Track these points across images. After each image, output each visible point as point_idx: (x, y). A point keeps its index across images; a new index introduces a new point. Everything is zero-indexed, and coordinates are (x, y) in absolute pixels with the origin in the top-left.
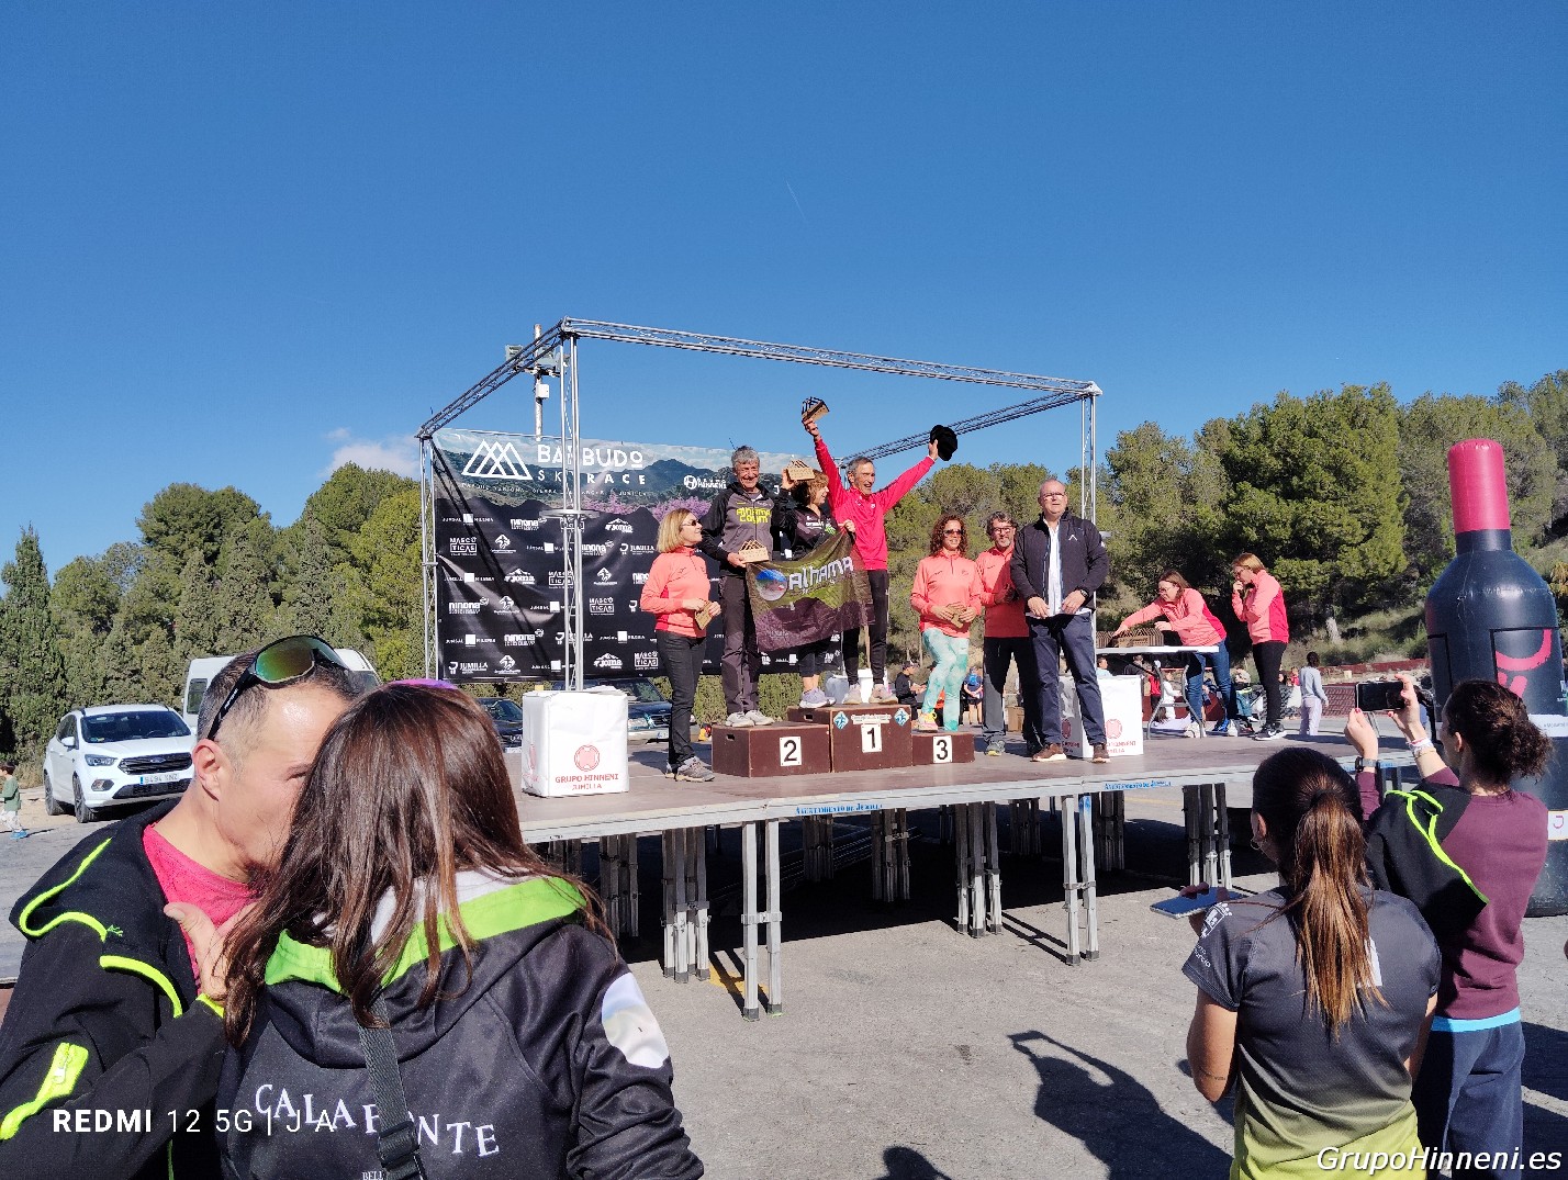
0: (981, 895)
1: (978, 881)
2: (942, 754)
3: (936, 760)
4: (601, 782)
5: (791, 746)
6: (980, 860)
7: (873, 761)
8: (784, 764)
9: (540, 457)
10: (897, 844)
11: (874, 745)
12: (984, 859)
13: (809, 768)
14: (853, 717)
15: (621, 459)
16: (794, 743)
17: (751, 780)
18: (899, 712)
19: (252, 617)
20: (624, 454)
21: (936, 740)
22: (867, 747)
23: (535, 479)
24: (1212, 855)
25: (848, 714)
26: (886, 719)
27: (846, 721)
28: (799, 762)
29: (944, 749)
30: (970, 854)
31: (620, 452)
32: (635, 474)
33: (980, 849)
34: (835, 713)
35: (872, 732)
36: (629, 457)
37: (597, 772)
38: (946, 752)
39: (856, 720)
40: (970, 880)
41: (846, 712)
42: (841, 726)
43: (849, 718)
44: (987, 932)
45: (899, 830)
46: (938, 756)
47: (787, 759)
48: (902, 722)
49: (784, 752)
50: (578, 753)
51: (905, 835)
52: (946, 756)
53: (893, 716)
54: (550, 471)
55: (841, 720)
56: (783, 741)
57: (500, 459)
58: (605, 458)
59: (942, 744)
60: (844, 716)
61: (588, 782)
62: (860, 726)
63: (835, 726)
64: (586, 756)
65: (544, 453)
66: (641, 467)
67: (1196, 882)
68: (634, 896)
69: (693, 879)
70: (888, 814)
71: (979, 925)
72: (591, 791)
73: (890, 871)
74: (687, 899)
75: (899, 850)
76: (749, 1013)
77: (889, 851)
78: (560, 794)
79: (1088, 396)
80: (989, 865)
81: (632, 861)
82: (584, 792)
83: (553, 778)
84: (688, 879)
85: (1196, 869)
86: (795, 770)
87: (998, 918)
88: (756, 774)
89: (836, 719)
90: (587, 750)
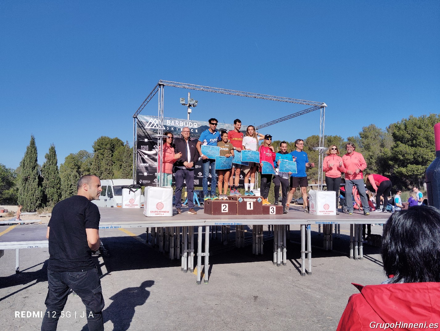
0: (280, 255)
1: (279, 250)
2: (273, 212)
4: (164, 213)
5: (225, 206)
6: (280, 243)
7: (250, 213)
8: (222, 211)
9: (167, 123)
10: (259, 238)
11: (250, 208)
12: (282, 243)
13: (230, 213)
14: (244, 199)
15: (191, 125)
16: (226, 206)
17: (212, 216)
18: (259, 198)
19: (110, 170)
20: (192, 124)
21: (271, 207)
22: (248, 208)
23: (166, 129)
24: (357, 247)
25: (243, 198)
26: (255, 200)
27: (242, 200)
28: (227, 211)
29: (273, 210)
30: (277, 242)
31: (190, 123)
32: (194, 129)
33: (281, 240)
34: (239, 198)
35: (250, 204)
36: (193, 124)
37: (162, 210)
38: (274, 211)
39: (245, 200)
40: (277, 249)
42: (240, 201)
43: (243, 199)
44: (282, 265)
45: (260, 234)
46: (271, 212)
47: (224, 210)
48: (259, 201)
49: (223, 208)
50: (157, 204)
51: (262, 235)
52: (273, 213)
53: (257, 200)
54: (170, 127)
55: (241, 200)
56: (222, 205)
57: (156, 123)
58: (186, 124)
59: (273, 209)
60: (241, 199)
61: (160, 213)
62: (246, 202)
63: (239, 202)
64: (160, 206)
65: (169, 122)
66: (196, 127)
67: (352, 255)
68: (178, 248)
69: (190, 243)
70: (257, 229)
71: (279, 262)
72: (160, 216)
73: (257, 245)
74: (188, 249)
75: (260, 239)
76: (197, 282)
77: (257, 240)
78: (151, 216)
79: (323, 107)
80: (283, 245)
81: (179, 237)
82: (158, 215)
83: (149, 211)
84: (189, 243)
85: (352, 251)
86: (226, 214)
87: (285, 261)
88: (214, 214)
89: (239, 199)
90: (160, 203)
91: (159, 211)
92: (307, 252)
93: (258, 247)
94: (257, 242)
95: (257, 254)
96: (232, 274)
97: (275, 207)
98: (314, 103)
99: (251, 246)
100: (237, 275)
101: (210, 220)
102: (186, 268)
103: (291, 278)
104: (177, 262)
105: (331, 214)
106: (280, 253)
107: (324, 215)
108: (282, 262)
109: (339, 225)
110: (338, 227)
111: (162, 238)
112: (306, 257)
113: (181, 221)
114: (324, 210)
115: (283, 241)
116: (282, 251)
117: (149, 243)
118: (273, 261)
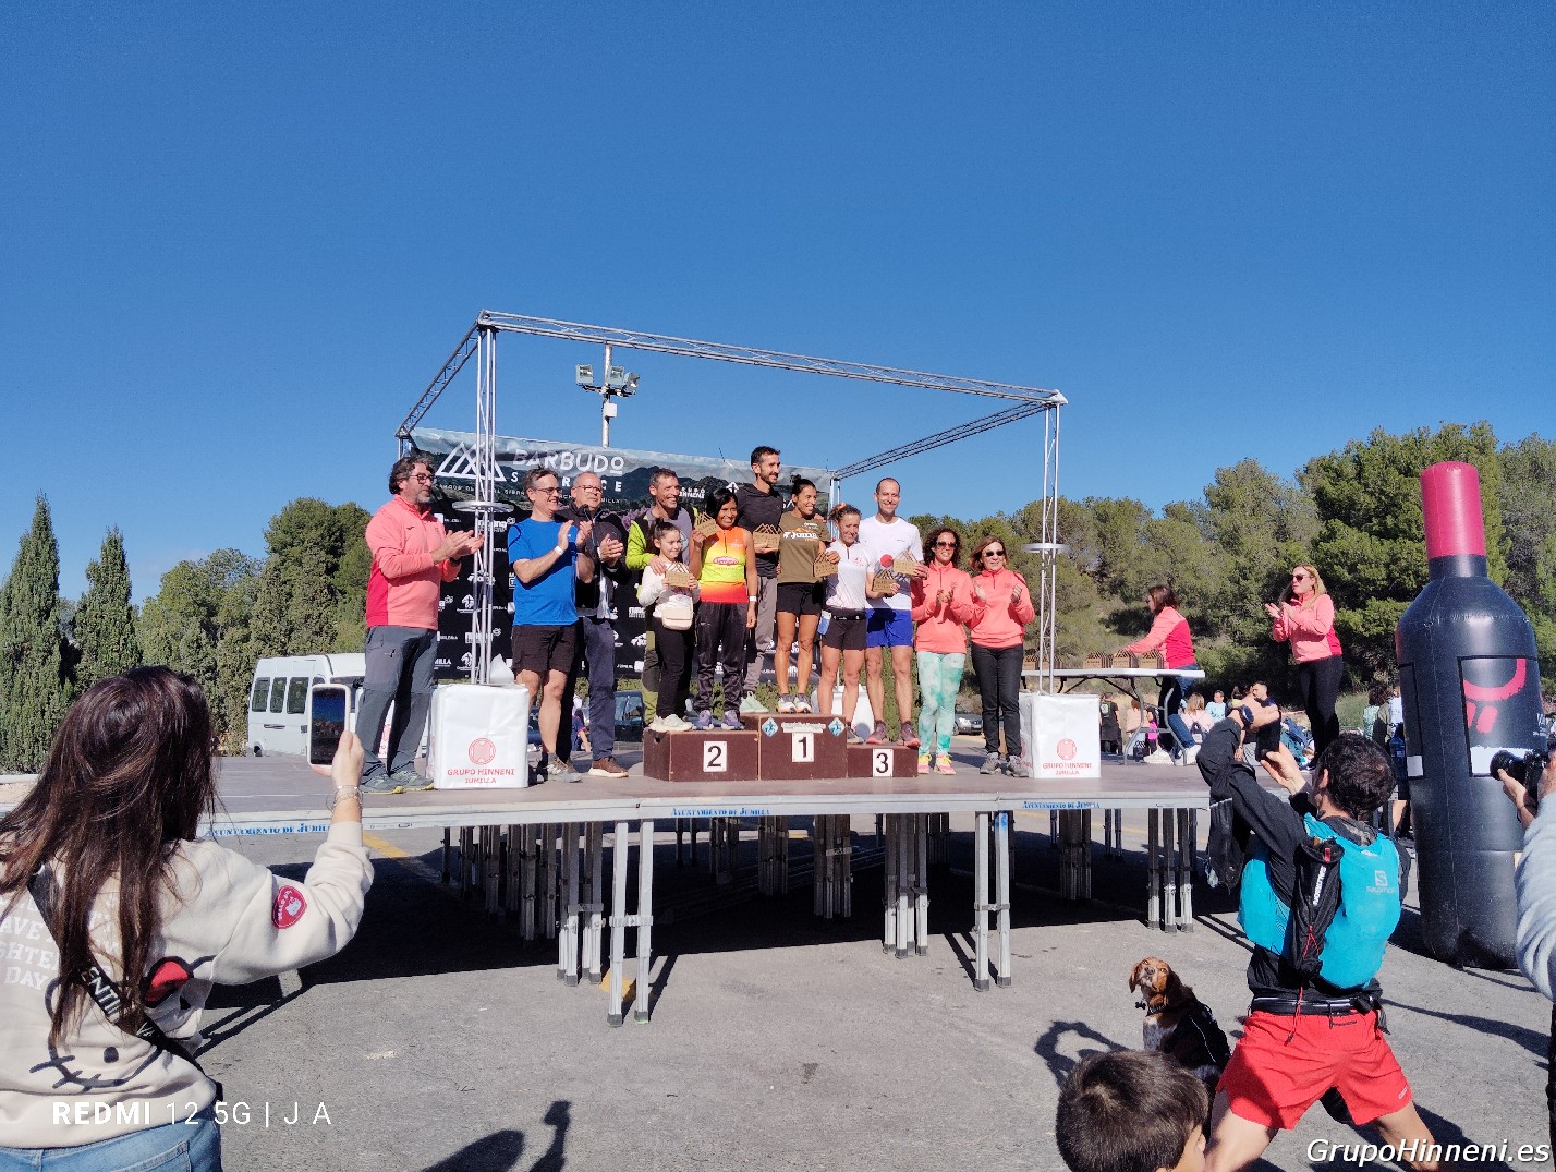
0: (906, 918)
1: (904, 900)
2: (882, 768)
3: (875, 773)
4: (497, 777)
5: (715, 751)
6: (906, 878)
7: (803, 771)
8: (707, 769)
10: (838, 859)
11: (805, 756)
12: (913, 878)
13: (735, 775)
14: (784, 725)
15: (601, 463)
16: (720, 750)
17: (671, 785)
18: (834, 722)
19: (323, 621)
20: (605, 459)
22: (797, 756)
23: (509, 481)
24: (1170, 888)
25: (779, 721)
26: (820, 728)
27: (776, 728)
28: (723, 768)
29: (884, 763)
30: (898, 873)
31: (602, 457)
33: (908, 865)
34: (764, 720)
35: (804, 741)
36: (610, 462)
37: (491, 766)
38: (887, 766)
39: (787, 727)
40: (897, 898)
41: (776, 720)
42: (770, 733)
43: (780, 726)
44: (912, 953)
45: (842, 845)
46: (878, 770)
47: (711, 764)
48: (837, 732)
49: (708, 757)
50: (473, 745)
51: (848, 851)
52: (886, 771)
53: (827, 726)
55: (770, 728)
56: (707, 745)
57: (474, 461)
58: (585, 461)
59: (883, 758)
60: (774, 723)
61: (483, 777)
63: (763, 733)
64: (481, 750)
66: (620, 474)
67: (1154, 915)
68: (551, 898)
69: (590, 881)
70: (830, 827)
71: (903, 945)
72: (484, 785)
73: (830, 887)
74: (581, 900)
75: (842, 865)
76: (611, 1018)
77: (830, 866)
78: (451, 787)
79: (1052, 406)
80: (917, 884)
81: (551, 861)
82: (477, 785)
83: (444, 771)
84: (585, 880)
85: (1155, 902)
86: (719, 777)
87: (924, 939)
88: (677, 778)
89: (765, 726)
90: (482, 743)
91: (477, 767)
92: (994, 908)
93: (833, 893)
94: (830, 873)
95: (830, 915)
96: (734, 987)
97: (890, 753)
98: (1023, 392)
99: (811, 888)
100: (752, 991)
101: (657, 801)
102: (573, 972)
103: (938, 998)
104: (545, 951)
105: (1084, 774)
106: (906, 913)
107: (1056, 777)
108: (915, 945)
109: (1118, 812)
110: (1113, 819)
111: (496, 864)
112: (993, 924)
113: (554, 805)
114: (1058, 760)
115: (917, 872)
116: (913, 903)
117: (454, 884)
118: (883, 941)
